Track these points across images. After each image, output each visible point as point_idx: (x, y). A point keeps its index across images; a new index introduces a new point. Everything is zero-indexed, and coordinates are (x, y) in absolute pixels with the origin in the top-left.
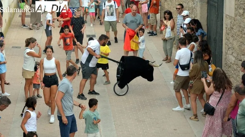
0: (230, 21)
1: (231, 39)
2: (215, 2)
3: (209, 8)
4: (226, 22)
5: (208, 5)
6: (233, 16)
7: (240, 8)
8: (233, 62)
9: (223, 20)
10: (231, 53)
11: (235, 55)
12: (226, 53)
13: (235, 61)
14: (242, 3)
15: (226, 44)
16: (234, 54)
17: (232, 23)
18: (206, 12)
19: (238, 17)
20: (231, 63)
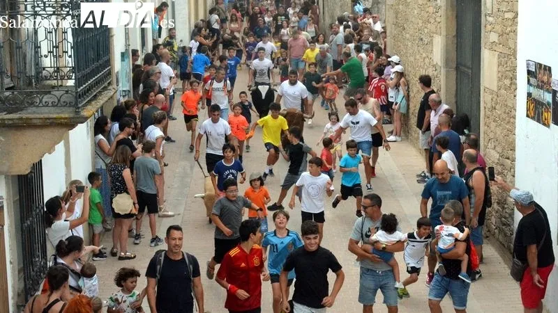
0: (491, 96)
1: (493, 125)
2: (468, 68)
3: (459, 77)
4: (485, 99)
5: (457, 73)
6: (495, 89)
7: (506, 77)
8: (496, 161)
9: (480, 96)
10: (493, 146)
11: (499, 149)
12: (486, 147)
13: (499, 160)
14: (508, 69)
15: (484, 133)
16: (497, 149)
17: (494, 100)
18: (455, 82)
19: (503, 91)
20: (493, 162)
